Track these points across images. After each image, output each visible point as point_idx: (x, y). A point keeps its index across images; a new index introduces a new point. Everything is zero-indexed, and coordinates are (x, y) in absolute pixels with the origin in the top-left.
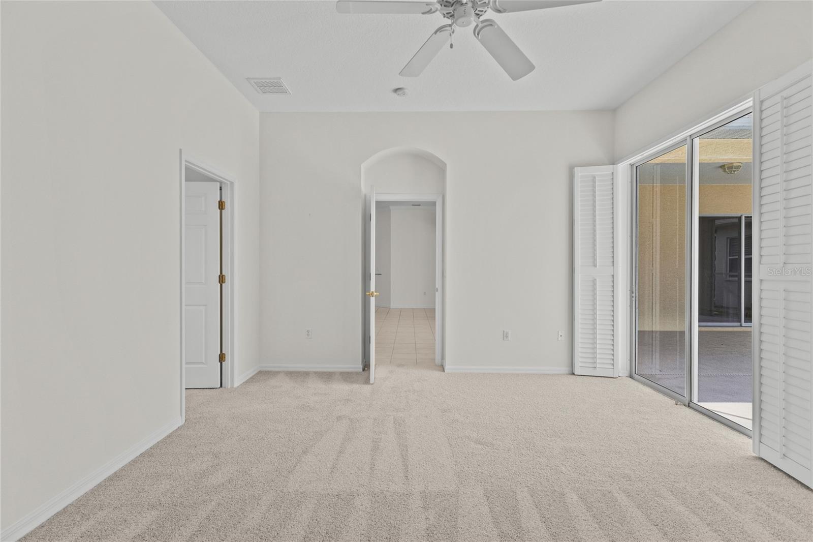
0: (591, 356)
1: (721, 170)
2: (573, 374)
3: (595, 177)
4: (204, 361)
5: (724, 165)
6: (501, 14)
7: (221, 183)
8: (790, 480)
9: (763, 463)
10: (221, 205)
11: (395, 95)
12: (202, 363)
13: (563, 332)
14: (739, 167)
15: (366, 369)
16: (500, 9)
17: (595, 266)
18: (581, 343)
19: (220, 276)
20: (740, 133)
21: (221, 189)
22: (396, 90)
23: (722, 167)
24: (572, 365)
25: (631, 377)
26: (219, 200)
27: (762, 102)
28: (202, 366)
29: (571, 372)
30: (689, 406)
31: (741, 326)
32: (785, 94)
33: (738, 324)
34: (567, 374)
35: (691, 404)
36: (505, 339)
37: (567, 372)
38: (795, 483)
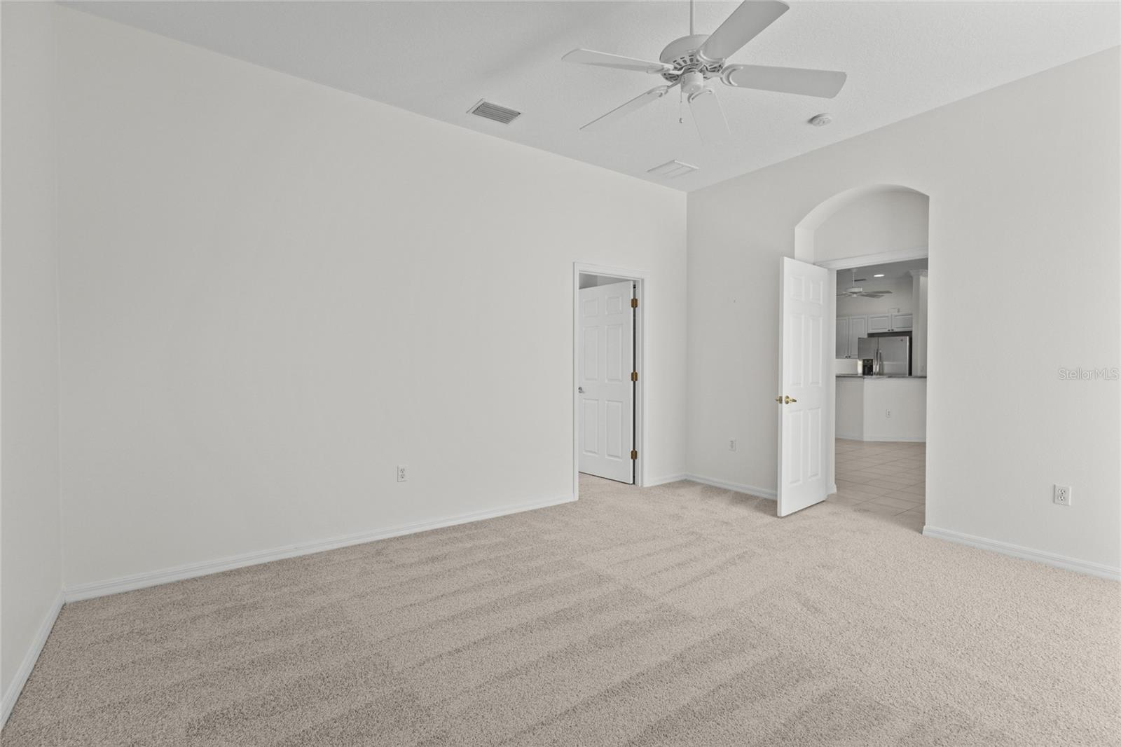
4: (620, 455)
7: (634, 281)
10: (634, 303)
12: (618, 457)
19: (632, 374)
21: (634, 287)
22: (812, 120)
26: (632, 298)
28: (618, 460)
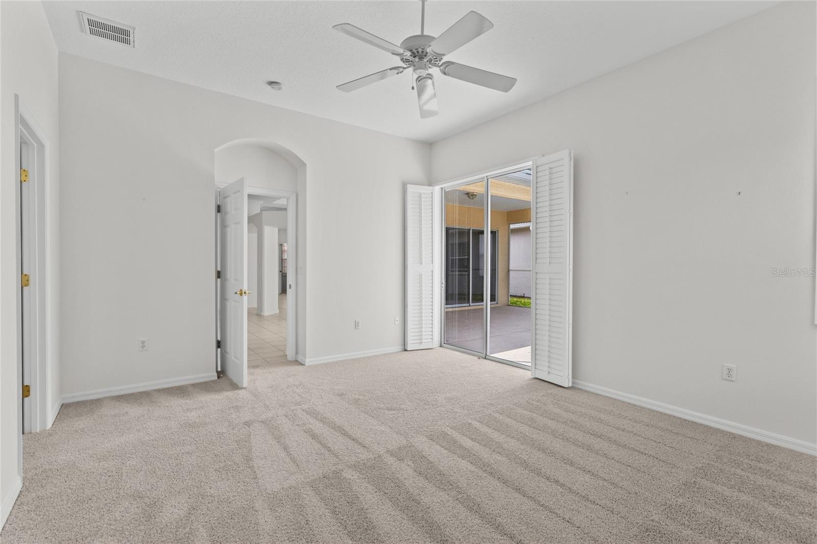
0: (418, 334)
1: (466, 196)
2: (406, 350)
3: (420, 194)
5: (469, 193)
6: (445, 76)
8: (552, 385)
9: (538, 380)
11: (269, 87)
13: (398, 319)
14: (476, 195)
15: (221, 376)
16: (446, 73)
17: (421, 263)
18: (412, 325)
20: (526, 182)
22: (271, 83)
23: (468, 194)
24: (404, 343)
25: (441, 346)
27: (537, 167)
29: (404, 349)
30: (485, 358)
31: (470, 306)
32: (550, 165)
33: (468, 305)
34: (401, 351)
35: (487, 357)
36: (357, 328)
37: (401, 350)
38: (555, 386)
